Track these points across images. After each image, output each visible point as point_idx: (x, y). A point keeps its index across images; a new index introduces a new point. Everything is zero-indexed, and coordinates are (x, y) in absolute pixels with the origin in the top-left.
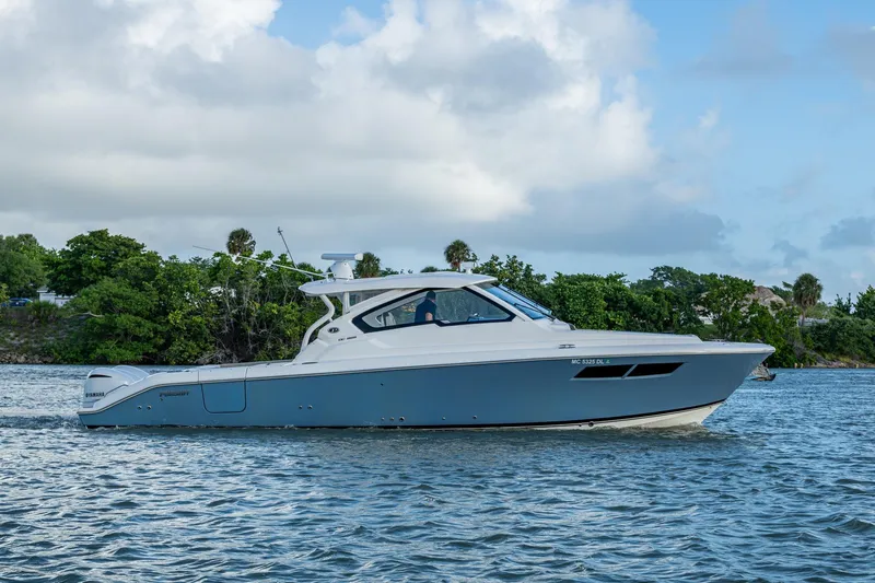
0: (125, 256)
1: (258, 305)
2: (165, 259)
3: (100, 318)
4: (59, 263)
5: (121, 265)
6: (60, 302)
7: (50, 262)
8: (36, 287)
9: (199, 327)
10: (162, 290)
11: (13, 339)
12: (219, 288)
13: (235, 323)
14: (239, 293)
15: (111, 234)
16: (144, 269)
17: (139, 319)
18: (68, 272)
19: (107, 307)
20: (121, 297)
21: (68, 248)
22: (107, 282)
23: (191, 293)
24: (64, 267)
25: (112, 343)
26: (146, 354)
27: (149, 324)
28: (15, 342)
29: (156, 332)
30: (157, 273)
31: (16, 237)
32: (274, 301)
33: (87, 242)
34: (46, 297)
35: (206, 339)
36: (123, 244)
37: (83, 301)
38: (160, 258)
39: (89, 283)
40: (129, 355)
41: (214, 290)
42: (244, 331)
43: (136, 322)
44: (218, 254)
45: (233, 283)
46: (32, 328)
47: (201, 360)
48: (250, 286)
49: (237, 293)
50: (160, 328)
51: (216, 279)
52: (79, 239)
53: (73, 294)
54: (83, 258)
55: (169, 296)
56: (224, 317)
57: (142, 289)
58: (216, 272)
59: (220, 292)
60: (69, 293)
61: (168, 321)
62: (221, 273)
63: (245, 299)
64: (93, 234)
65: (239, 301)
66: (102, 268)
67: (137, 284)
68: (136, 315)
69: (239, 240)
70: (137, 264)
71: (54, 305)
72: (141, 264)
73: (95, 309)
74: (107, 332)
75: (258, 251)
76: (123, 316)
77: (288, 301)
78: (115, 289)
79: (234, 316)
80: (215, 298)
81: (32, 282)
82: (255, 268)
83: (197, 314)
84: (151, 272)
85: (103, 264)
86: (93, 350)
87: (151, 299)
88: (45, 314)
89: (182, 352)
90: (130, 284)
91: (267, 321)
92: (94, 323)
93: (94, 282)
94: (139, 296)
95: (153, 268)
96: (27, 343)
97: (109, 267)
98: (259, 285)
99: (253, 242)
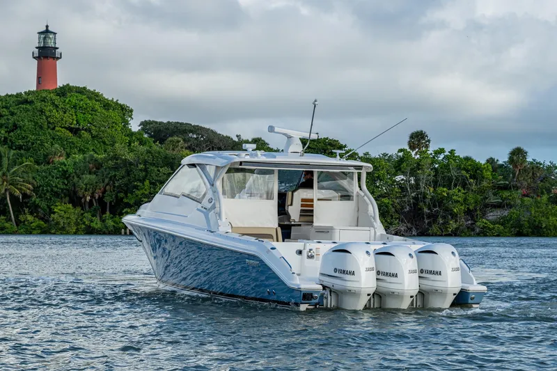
1: (432, 189)
2: (361, 154)
9: (387, 206)
12: (402, 177)
13: (414, 203)
14: (417, 181)
23: (381, 180)
32: (444, 186)
35: (392, 216)
41: (399, 178)
42: (421, 209)
44: (401, 151)
45: (413, 172)
48: (426, 174)
49: (415, 180)
51: (400, 169)
56: (406, 199)
58: (399, 164)
59: (403, 180)
62: (405, 164)
63: (422, 185)
65: (417, 186)
69: (418, 139)
75: (431, 149)
77: (455, 185)
79: (414, 198)
80: (398, 183)
82: (429, 161)
83: (385, 197)
91: (439, 202)
98: (433, 173)
99: (429, 141)
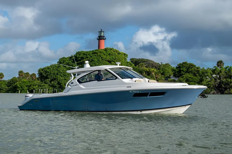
0: (192, 68)
1: (225, 79)
2: (201, 68)
4: (175, 70)
6: (176, 79)
7: (173, 70)
8: (170, 76)
9: (210, 85)
10: (201, 76)
13: (219, 84)
14: (220, 76)
15: (188, 63)
16: (197, 71)
17: (195, 83)
18: (178, 72)
19: (187, 80)
20: (191, 78)
21: (178, 66)
22: (187, 74)
23: (208, 76)
24: (177, 71)
31: (165, 64)
32: (229, 78)
33: (182, 65)
34: (173, 78)
35: (212, 88)
36: (191, 65)
39: (183, 74)
41: (214, 76)
42: (222, 85)
44: (215, 67)
45: (218, 74)
47: (211, 93)
48: (223, 75)
51: (214, 73)
52: (180, 64)
54: (181, 69)
55: (203, 77)
56: (216, 83)
57: (196, 76)
58: (214, 71)
59: (215, 76)
60: (178, 77)
62: (216, 71)
63: (222, 78)
64: (184, 63)
65: (220, 78)
66: (186, 71)
69: (220, 63)
70: (195, 70)
73: (184, 81)
75: (225, 66)
76: (191, 83)
78: (189, 76)
79: (219, 82)
80: (214, 77)
81: (169, 74)
82: (224, 70)
83: (209, 82)
85: (186, 70)
87: (198, 78)
89: (206, 91)
90: (193, 75)
91: (227, 84)
93: (184, 74)
94: (195, 77)
95: (199, 71)
97: (188, 70)
99: (224, 64)
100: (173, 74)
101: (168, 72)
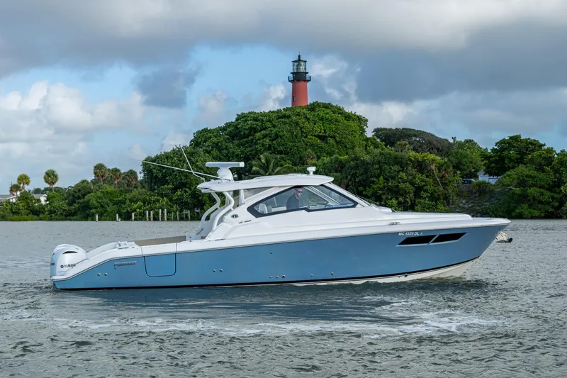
0: (533, 151)
3: (517, 190)
4: (490, 157)
5: (530, 156)
6: (493, 180)
7: (485, 156)
8: (477, 171)
10: (556, 171)
11: (464, 204)
15: (523, 137)
16: (544, 158)
17: (542, 190)
18: (496, 162)
19: (522, 183)
20: (530, 176)
21: (496, 147)
22: (521, 168)
24: (494, 159)
25: (525, 206)
26: (547, 212)
27: (548, 193)
28: (466, 206)
29: (553, 198)
30: (553, 161)
31: (463, 141)
33: (508, 143)
34: (483, 178)
36: (531, 143)
37: (507, 180)
38: (555, 151)
39: (509, 169)
40: (536, 213)
43: (540, 192)
46: (475, 197)
50: (556, 196)
52: (503, 141)
53: (500, 176)
54: (506, 153)
55: (561, 174)
57: (543, 171)
60: (497, 175)
61: (561, 191)
64: (511, 138)
66: (517, 159)
67: (540, 168)
68: (540, 188)
70: (540, 155)
71: (489, 183)
72: (543, 155)
73: (514, 185)
74: (523, 198)
76: (532, 189)
78: (526, 172)
81: (474, 168)
84: (549, 160)
85: (519, 156)
86: (513, 210)
87: (550, 178)
88: (483, 189)
90: (536, 168)
92: (514, 194)
93: (513, 168)
94: (541, 175)
95: (550, 157)
96: (472, 206)
97: (522, 158)
100: (484, 168)
101: (471, 162)
